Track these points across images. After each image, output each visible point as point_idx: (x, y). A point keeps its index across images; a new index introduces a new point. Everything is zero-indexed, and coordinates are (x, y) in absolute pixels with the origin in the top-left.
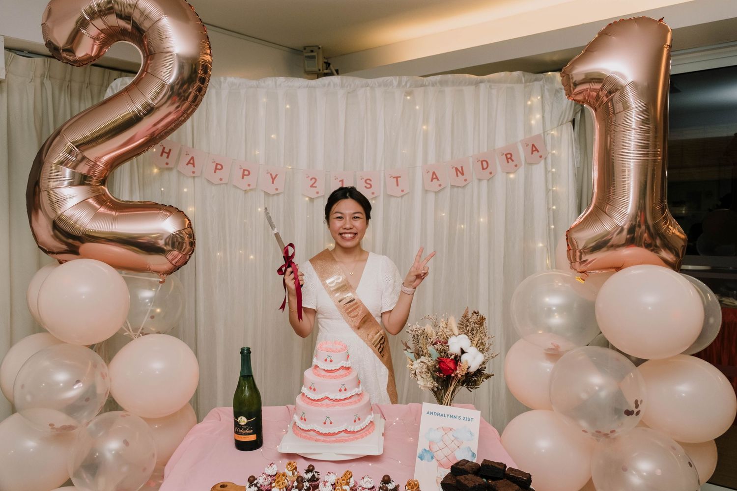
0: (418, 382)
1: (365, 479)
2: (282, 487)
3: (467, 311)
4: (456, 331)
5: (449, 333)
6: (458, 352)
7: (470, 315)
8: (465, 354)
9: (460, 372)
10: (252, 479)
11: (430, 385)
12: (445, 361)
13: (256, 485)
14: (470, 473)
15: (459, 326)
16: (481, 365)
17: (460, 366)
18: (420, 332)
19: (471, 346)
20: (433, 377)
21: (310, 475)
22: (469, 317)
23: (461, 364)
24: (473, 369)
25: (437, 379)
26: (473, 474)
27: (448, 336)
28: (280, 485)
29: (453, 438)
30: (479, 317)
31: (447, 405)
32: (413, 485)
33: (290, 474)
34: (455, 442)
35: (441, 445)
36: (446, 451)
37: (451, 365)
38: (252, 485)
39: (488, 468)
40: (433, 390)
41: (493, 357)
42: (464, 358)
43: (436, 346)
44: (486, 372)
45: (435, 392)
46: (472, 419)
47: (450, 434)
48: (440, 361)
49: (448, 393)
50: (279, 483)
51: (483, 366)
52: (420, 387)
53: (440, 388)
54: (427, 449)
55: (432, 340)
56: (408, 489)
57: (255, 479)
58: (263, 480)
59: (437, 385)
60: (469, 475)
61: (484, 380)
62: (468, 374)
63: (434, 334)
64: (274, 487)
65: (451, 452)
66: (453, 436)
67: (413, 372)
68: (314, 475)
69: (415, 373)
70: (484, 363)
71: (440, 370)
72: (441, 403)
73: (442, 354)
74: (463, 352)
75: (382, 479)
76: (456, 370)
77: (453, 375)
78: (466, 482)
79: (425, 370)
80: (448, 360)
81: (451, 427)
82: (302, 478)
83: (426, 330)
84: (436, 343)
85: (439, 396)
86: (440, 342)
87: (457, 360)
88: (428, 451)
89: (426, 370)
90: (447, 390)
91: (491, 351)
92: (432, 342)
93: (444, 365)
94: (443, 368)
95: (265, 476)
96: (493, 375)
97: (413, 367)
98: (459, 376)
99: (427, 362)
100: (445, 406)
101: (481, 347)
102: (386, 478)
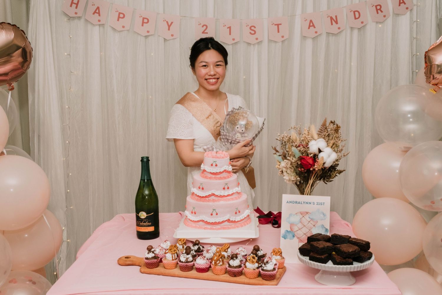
0: (284, 177)
1: (240, 249)
2: (173, 253)
3: (325, 121)
4: (316, 136)
5: (310, 139)
6: (316, 151)
7: (328, 124)
8: (321, 153)
9: (317, 167)
10: (150, 248)
11: (293, 178)
12: (305, 158)
13: (153, 252)
14: (321, 241)
15: (318, 133)
16: (334, 162)
17: (318, 162)
18: (287, 139)
19: (326, 147)
20: (296, 173)
21: (196, 247)
22: (327, 126)
23: (318, 161)
24: (327, 165)
25: (299, 174)
26: (324, 241)
27: (309, 141)
28: (172, 252)
29: (309, 220)
30: (335, 126)
31: (308, 195)
32: (277, 252)
33: (181, 247)
34: (311, 222)
35: (300, 225)
36: (305, 230)
37: (310, 161)
38: (150, 252)
39: (336, 238)
40: (296, 184)
41: (344, 156)
42: (321, 155)
43: (299, 148)
44: (338, 168)
45: (298, 186)
46: (324, 203)
47: (307, 217)
48: (301, 159)
49: (308, 185)
50: (172, 250)
51: (337, 163)
52: (285, 181)
53: (302, 182)
54: (289, 230)
55: (296, 144)
56: (273, 255)
57: (152, 248)
58: (159, 251)
59: (299, 179)
60: (321, 242)
61: (337, 174)
62: (324, 170)
63: (298, 139)
64: (168, 253)
65: (309, 230)
66: (309, 218)
67: (281, 170)
68: (199, 248)
69: (282, 171)
70: (337, 160)
71: (301, 166)
72: (303, 194)
73: (304, 154)
74: (320, 151)
75: (253, 249)
76: (314, 165)
77: (311, 169)
78: (318, 245)
79: (289, 166)
80: (308, 158)
81: (307, 211)
82: (190, 248)
83: (291, 138)
84: (299, 146)
85: (301, 188)
86: (302, 146)
87: (315, 157)
88: (290, 231)
89: (290, 166)
90: (308, 183)
91: (343, 152)
92: (296, 145)
93: (304, 161)
94: (303, 163)
95: (160, 248)
96: (345, 170)
97: (281, 167)
98: (317, 169)
99: (292, 160)
100: (306, 196)
101: (335, 147)
102: (256, 248)
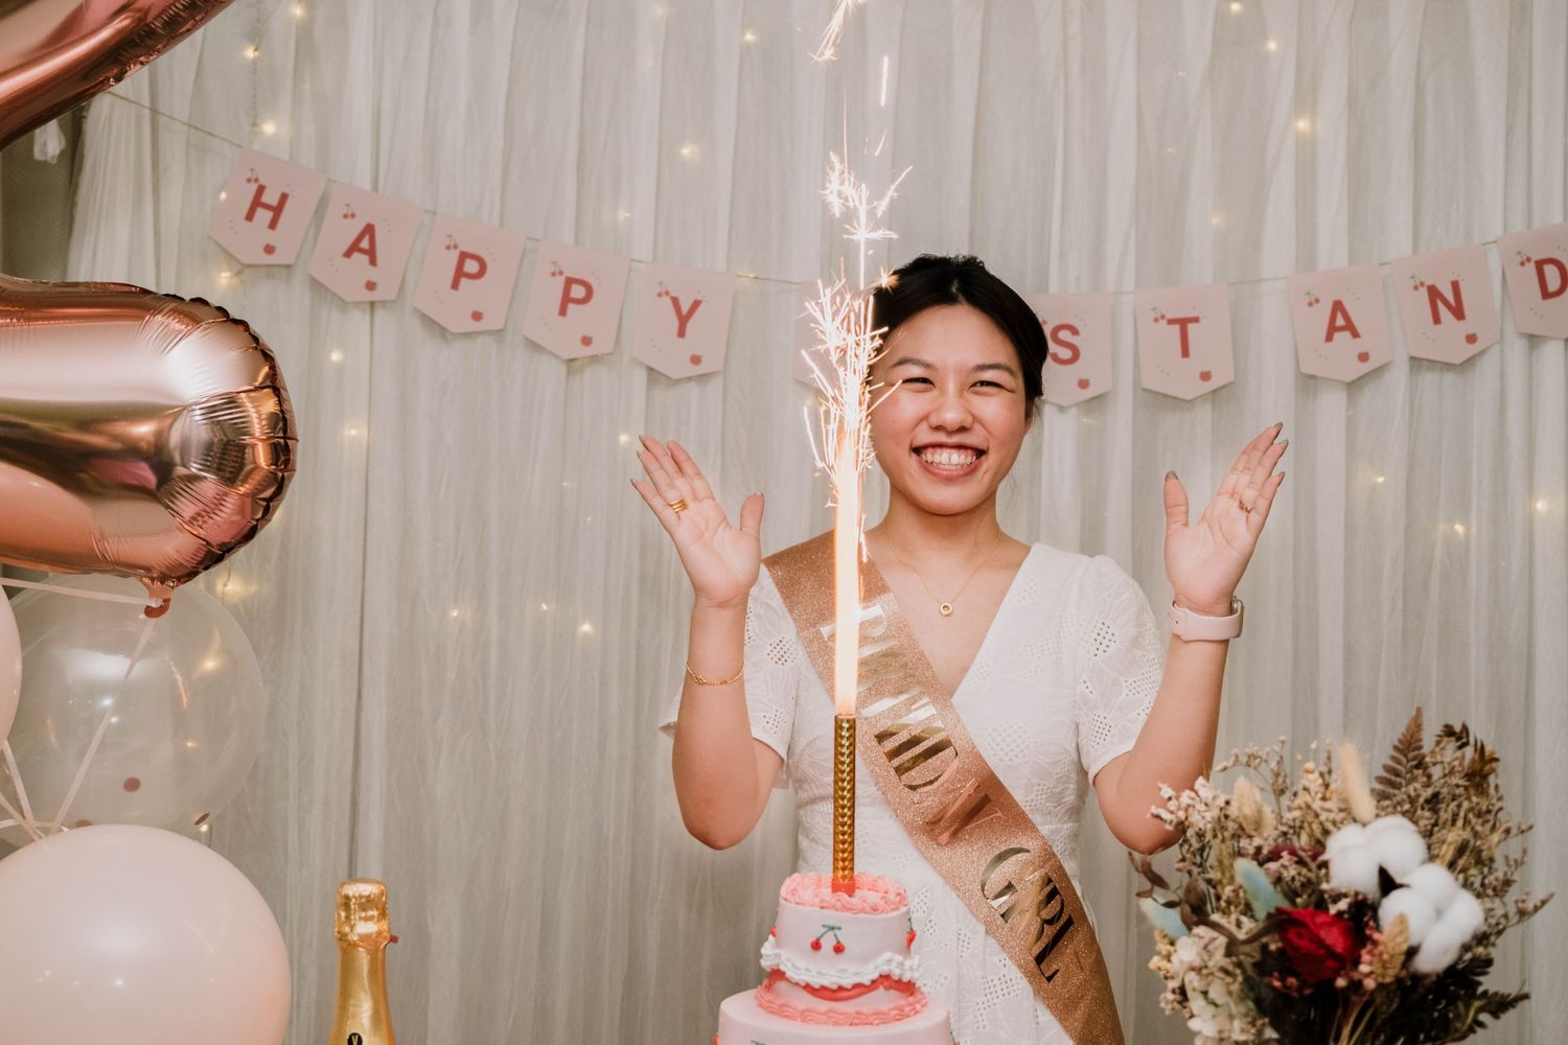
0: (1194, 1025)
3: (1416, 726)
4: (1365, 804)
5: (1332, 816)
6: (1368, 884)
7: (1428, 742)
8: (1395, 895)
9: (1373, 970)
11: (1239, 1030)
12: (1308, 920)
15: (1378, 786)
16: (1466, 948)
17: (1375, 943)
18: (1208, 816)
19: (1424, 862)
20: (1258, 1002)
22: (1425, 750)
23: (1376, 936)
24: (1435, 957)
25: (1273, 1009)
27: (1329, 826)
30: (1469, 752)
37: (1334, 938)
41: (1521, 914)
42: (1392, 907)
43: (1272, 866)
44: (1490, 983)
48: (1279, 922)
51: (1480, 950)
55: (1257, 841)
59: (1276, 1035)
61: (1484, 1017)
62: (1409, 986)
63: (1269, 818)
67: (1173, 984)
69: (1182, 992)
70: (1482, 939)
71: (1286, 961)
73: (1298, 900)
74: (1387, 884)
76: (1357, 962)
77: (1341, 982)
79: (1219, 958)
80: (1320, 919)
83: (1233, 811)
84: (1275, 855)
86: (1293, 852)
87: (1363, 913)
89: (1226, 962)
91: (1513, 894)
92: (1259, 849)
93: (1300, 936)
94: (1297, 949)
96: (1525, 998)
97: (1175, 966)
98: (1370, 984)
99: (1233, 928)
101: (1469, 863)
